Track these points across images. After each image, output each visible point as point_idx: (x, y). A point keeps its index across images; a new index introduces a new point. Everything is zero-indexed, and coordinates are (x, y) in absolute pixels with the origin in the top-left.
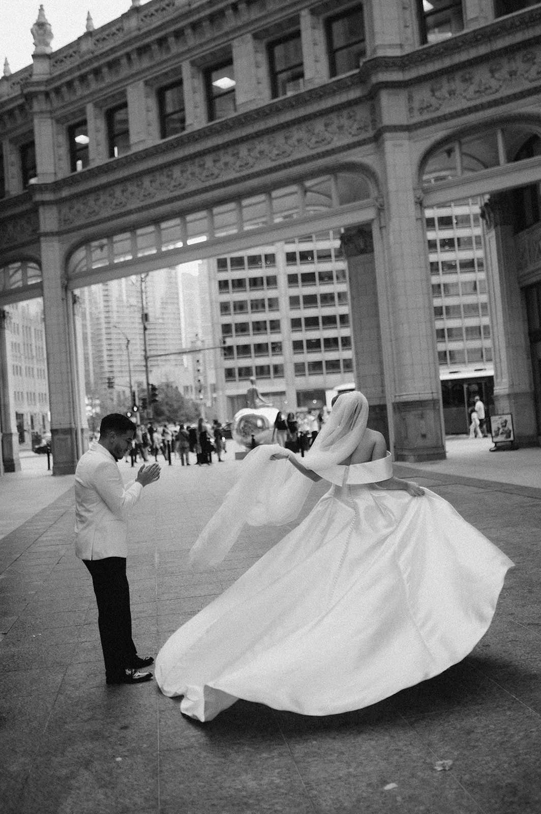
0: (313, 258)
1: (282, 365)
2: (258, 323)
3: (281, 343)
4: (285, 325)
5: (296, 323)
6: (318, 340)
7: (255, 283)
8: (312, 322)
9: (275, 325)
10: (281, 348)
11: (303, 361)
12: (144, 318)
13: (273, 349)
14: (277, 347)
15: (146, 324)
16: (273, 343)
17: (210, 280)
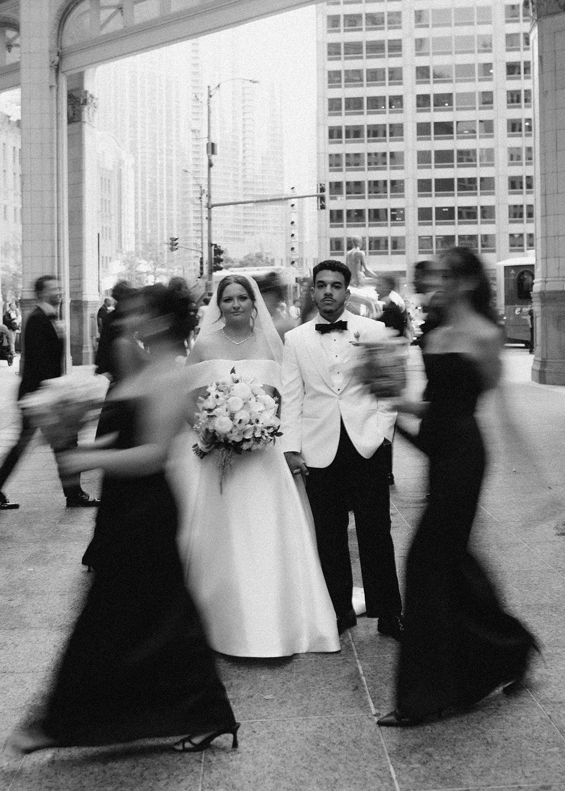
0: (451, 104)
1: (403, 238)
2: (376, 183)
3: (403, 209)
4: (411, 188)
5: (424, 186)
6: (452, 209)
7: (375, 132)
8: (445, 186)
9: (397, 187)
10: (403, 217)
11: (430, 234)
12: (210, 149)
13: (393, 218)
14: (397, 216)
15: (213, 157)
16: (393, 210)
17: (318, 125)
